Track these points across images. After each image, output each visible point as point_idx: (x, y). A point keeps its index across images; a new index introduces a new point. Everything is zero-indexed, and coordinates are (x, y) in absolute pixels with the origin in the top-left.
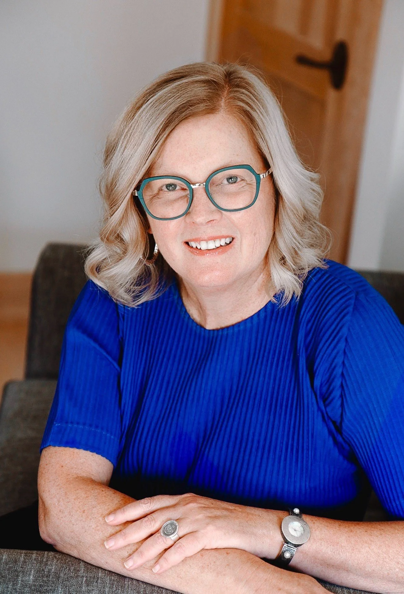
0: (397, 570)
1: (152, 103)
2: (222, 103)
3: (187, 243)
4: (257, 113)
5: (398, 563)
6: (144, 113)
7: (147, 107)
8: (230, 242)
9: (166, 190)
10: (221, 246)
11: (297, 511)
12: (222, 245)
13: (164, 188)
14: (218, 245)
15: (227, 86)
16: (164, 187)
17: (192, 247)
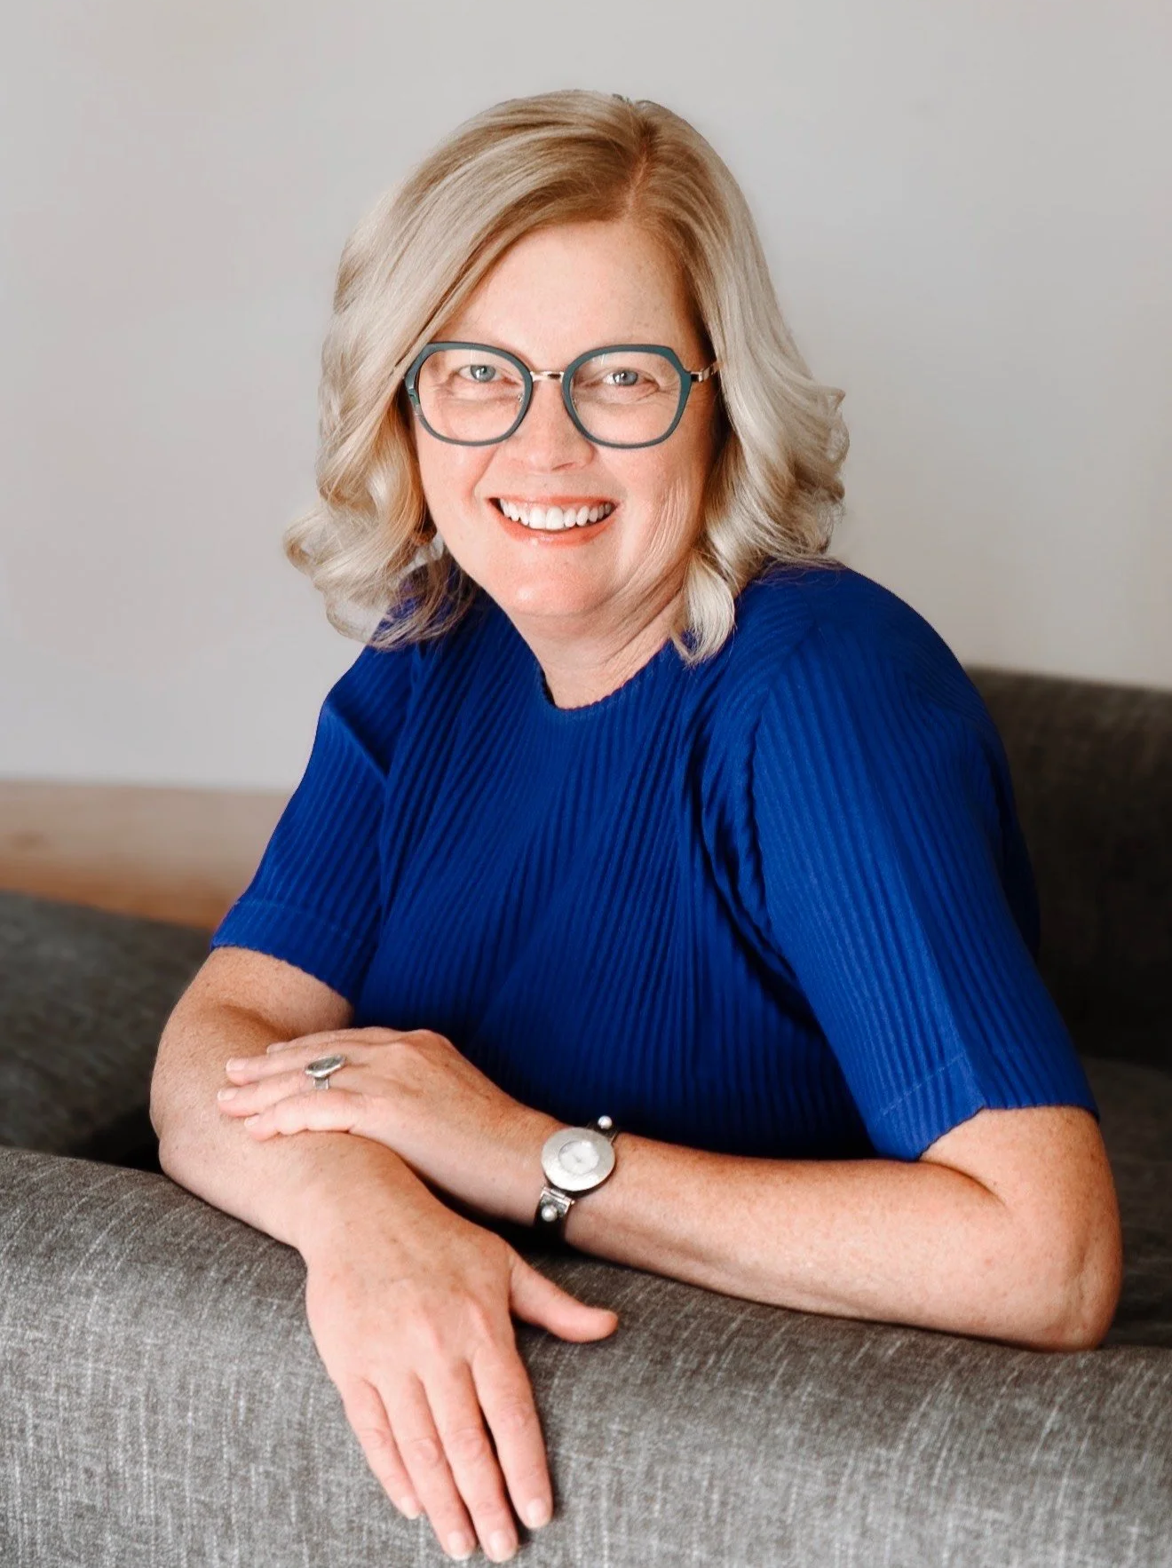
0: (810, 1265)
1: (469, 174)
2: (630, 199)
3: (496, 503)
4: (707, 231)
5: (811, 1248)
6: (446, 196)
7: (456, 181)
8: (599, 521)
9: (470, 377)
10: (576, 525)
11: (605, 1122)
12: (579, 523)
13: (466, 373)
14: (570, 524)
15: (644, 159)
16: (468, 370)
17: (510, 518)
